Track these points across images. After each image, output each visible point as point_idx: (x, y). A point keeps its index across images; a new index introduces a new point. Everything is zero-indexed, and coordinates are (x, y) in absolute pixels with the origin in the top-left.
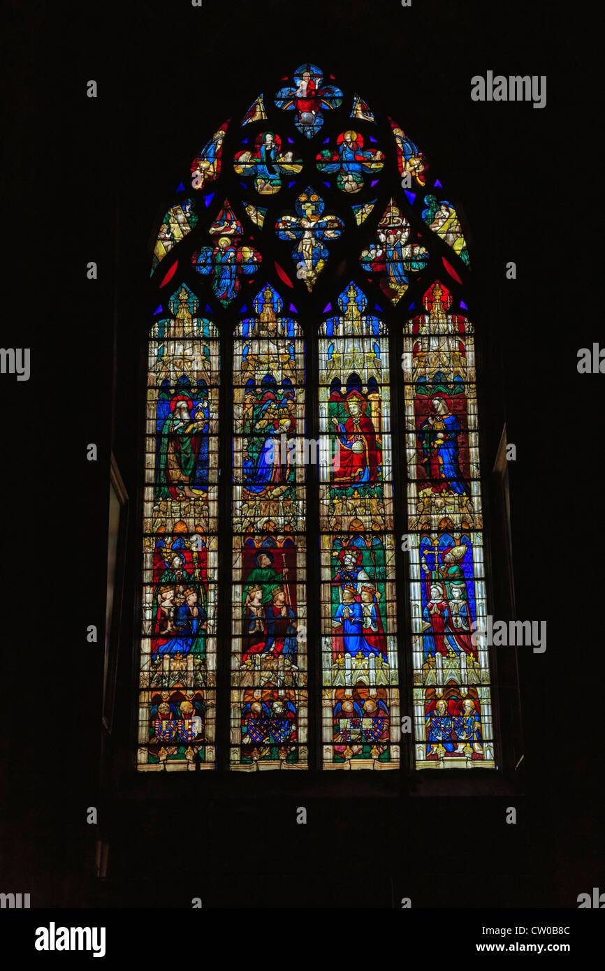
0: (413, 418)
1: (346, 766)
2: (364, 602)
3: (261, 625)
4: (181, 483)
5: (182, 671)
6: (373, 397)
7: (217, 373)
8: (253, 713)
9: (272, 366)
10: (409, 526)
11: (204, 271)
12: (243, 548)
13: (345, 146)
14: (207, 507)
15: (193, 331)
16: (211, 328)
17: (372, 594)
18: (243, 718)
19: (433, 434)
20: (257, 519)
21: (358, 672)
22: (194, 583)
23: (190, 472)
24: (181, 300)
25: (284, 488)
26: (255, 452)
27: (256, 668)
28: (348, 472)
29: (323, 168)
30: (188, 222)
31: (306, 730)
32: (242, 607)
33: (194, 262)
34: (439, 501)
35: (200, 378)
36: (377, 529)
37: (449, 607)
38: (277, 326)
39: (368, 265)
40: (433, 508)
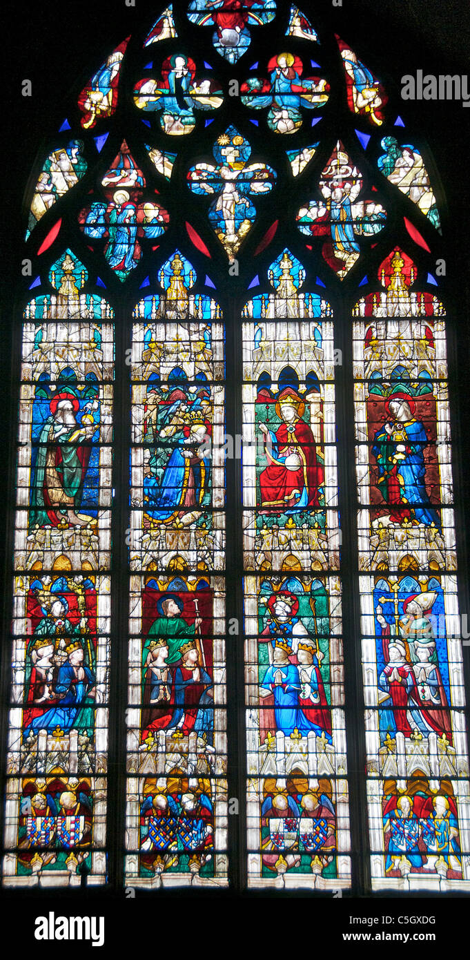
0: (365, 425)
1: (278, 883)
2: (301, 664)
3: (167, 692)
4: (63, 506)
5: (63, 751)
6: (313, 397)
7: (111, 365)
8: (156, 809)
9: (181, 356)
10: (360, 566)
11: (95, 233)
12: (143, 592)
13: (279, 73)
14: (97, 538)
15: (80, 311)
16: (103, 307)
17: (312, 653)
18: (142, 816)
19: (391, 445)
20: (161, 554)
21: (293, 757)
22: (80, 636)
23: (75, 492)
24: (64, 271)
25: (197, 514)
26: (159, 467)
27: (160, 749)
28: (281, 494)
29: (250, 101)
30: (75, 171)
31: (225, 832)
32: (142, 668)
33: (82, 222)
34: (399, 534)
35: (89, 370)
36: (317, 568)
37: (413, 673)
38: (188, 305)
39: (308, 227)
40: (392, 542)
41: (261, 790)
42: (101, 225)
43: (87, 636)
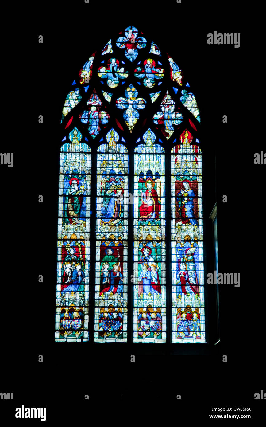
0: (175, 191)
1: (143, 341)
2: (152, 271)
3: (108, 280)
4: (74, 217)
5: (74, 299)
6: (158, 181)
7: (90, 168)
8: (104, 318)
9: (114, 166)
10: (172, 238)
11: (85, 122)
12: (101, 246)
13: (147, 66)
14: (85, 228)
15: (79, 149)
16: (87, 148)
17: (156, 267)
18: (100, 320)
19: (183, 197)
20: (107, 234)
21: (149, 301)
22: (80, 261)
23: (78, 212)
24: (74, 135)
25: (118, 220)
27: (106, 298)
28: (146, 214)
29: (138, 75)
30: (78, 99)
31: (127, 325)
32: (100, 272)
33: (80, 117)
34: (185, 228)
35: (83, 170)
36: (158, 239)
37: (188, 274)
38: (116, 148)
39: (157, 121)
40: (182, 230)
41: (138, 312)
42: (87, 119)
43: (82, 261)
